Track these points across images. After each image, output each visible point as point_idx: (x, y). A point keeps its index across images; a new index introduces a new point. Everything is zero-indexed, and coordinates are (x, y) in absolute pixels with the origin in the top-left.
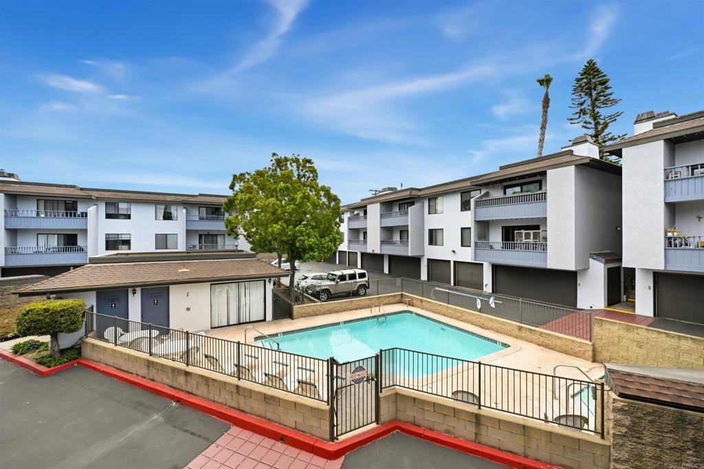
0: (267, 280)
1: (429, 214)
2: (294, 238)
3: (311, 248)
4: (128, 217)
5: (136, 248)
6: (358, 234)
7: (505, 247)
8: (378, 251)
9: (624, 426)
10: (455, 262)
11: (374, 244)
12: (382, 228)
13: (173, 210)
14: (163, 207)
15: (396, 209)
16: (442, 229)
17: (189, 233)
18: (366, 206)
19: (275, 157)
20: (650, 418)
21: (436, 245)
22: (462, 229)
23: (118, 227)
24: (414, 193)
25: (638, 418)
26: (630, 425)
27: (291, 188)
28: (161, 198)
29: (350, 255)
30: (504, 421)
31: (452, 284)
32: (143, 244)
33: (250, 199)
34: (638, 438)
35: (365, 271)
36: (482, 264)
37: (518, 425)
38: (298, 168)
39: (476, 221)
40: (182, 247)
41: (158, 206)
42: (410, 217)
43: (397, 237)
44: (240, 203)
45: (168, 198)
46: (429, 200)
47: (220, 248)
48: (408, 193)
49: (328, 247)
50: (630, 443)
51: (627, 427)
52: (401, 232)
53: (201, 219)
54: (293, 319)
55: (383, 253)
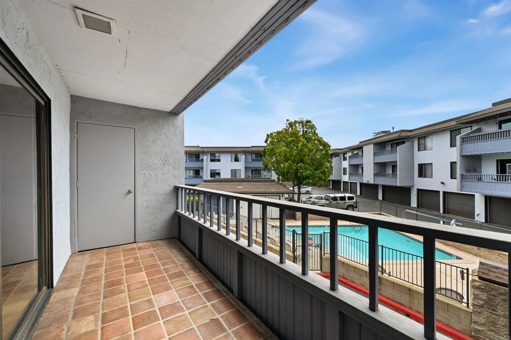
0: (281, 195)
1: (419, 150)
2: (297, 171)
3: (307, 177)
4: (219, 160)
5: (222, 176)
6: (356, 168)
7: (498, 179)
8: (371, 182)
9: (481, 299)
10: (444, 193)
11: (368, 177)
12: (375, 164)
13: (239, 156)
14: (234, 154)
15: (389, 148)
16: (432, 164)
17: (246, 168)
18: (362, 147)
19: (288, 122)
20: (503, 297)
21: (425, 177)
22: (451, 163)
23: (215, 166)
24: (403, 134)
25: (492, 295)
26: (486, 300)
27: (296, 140)
28: (233, 150)
29: (352, 184)
30: (397, 284)
31: (441, 211)
32: (226, 174)
33: (273, 148)
34: (494, 310)
35: (354, 196)
36: (474, 195)
37: (406, 288)
38: (303, 126)
39: (462, 156)
40: (243, 176)
41: (232, 155)
42: (399, 155)
43: (389, 171)
44: (268, 151)
45: (237, 150)
46: (419, 139)
47: (262, 177)
48: (398, 134)
49: (319, 177)
50: (486, 312)
51: (483, 301)
52: (393, 166)
53: (253, 160)
54: (296, 220)
55: (377, 183)
